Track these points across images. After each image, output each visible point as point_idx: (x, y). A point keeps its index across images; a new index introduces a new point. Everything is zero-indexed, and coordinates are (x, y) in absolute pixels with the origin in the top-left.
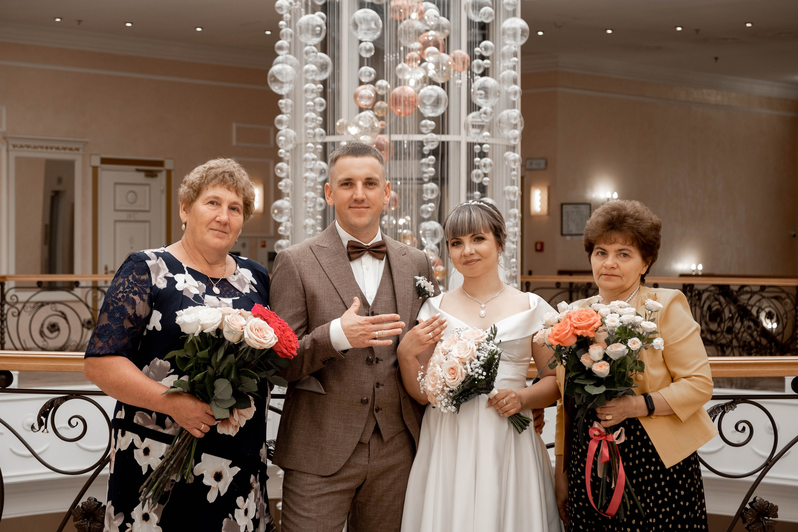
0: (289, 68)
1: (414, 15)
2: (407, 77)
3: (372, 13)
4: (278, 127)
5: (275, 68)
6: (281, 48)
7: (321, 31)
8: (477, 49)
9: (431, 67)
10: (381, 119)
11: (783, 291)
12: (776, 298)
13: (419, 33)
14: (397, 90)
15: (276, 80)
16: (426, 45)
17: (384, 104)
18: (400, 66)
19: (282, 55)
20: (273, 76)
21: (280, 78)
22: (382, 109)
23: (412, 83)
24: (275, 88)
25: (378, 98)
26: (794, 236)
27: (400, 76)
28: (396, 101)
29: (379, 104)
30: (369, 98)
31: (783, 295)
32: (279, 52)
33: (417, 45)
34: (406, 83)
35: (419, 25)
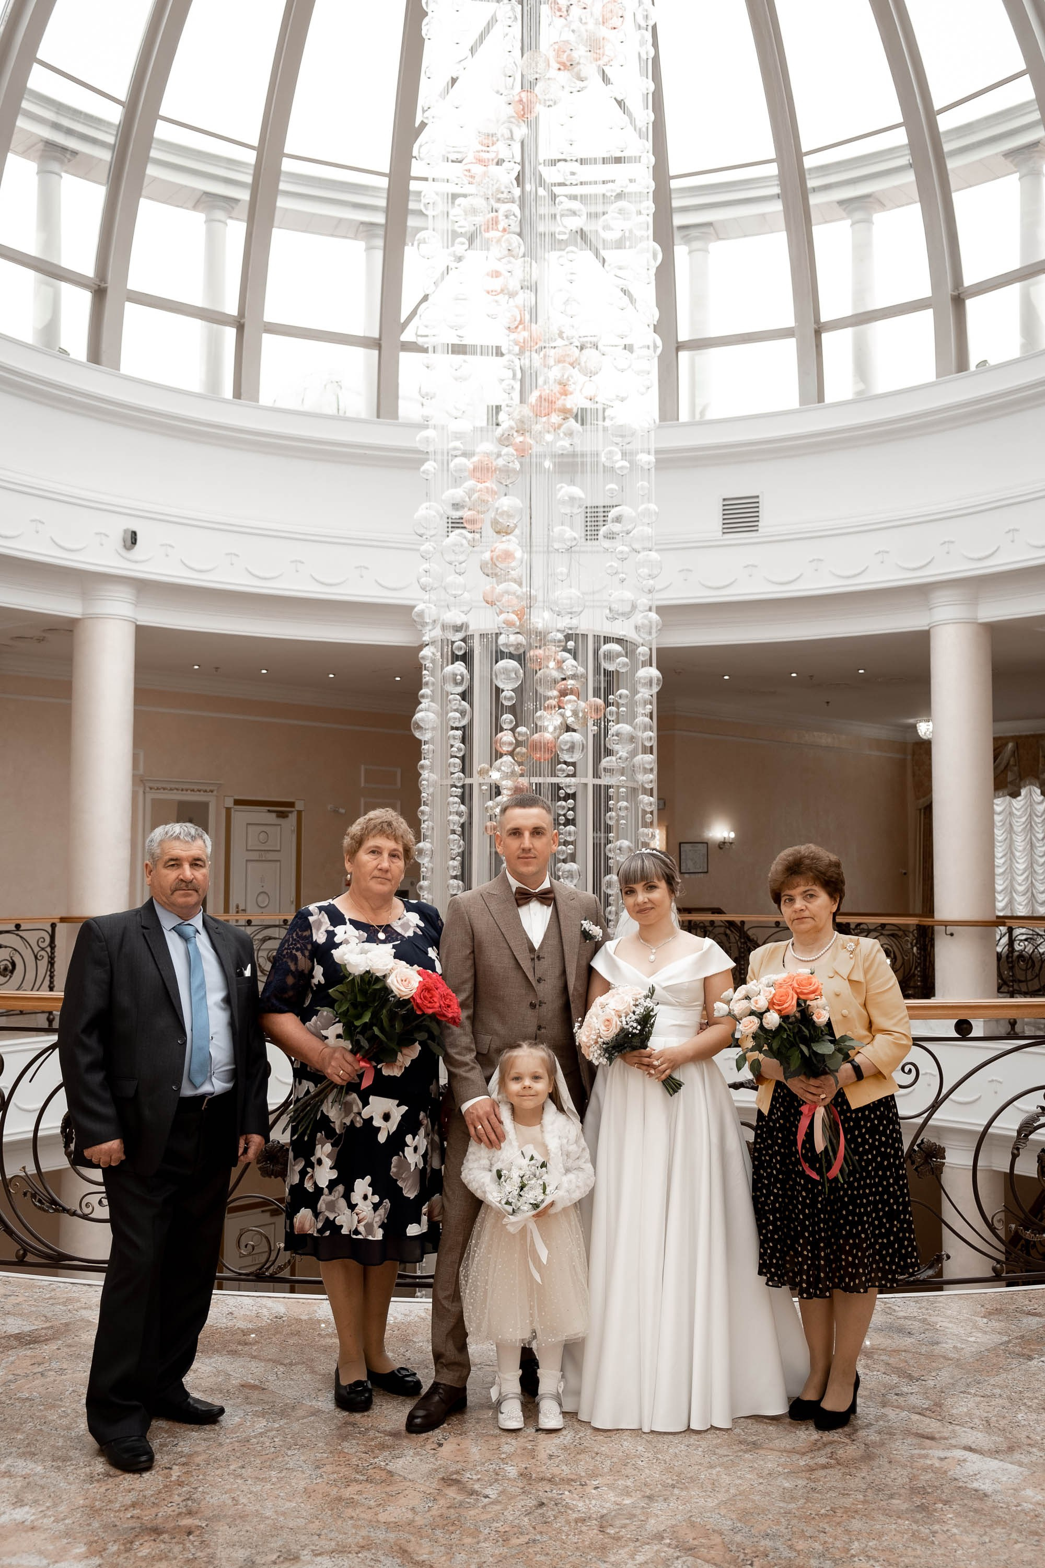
0: (431, 715)
1: (552, 664)
2: (546, 724)
3: (513, 664)
4: (421, 772)
5: (418, 716)
6: (423, 696)
7: (463, 678)
8: (611, 697)
9: (568, 713)
10: (520, 764)
11: (900, 929)
12: (893, 935)
13: (555, 682)
14: (536, 736)
15: (419, 727)
16: (563, 693)
17: (524, 750)
18: (539, 714)
19: (425, 703)
20: (416, 723)
21: (421, 725)
22: (522, 755)
23: (551, 729)
24: (417, 734)
25: (518, 744)
26: (905, 874)
27: (539, 723)
28: (535, 747)
29: (518, 749)
30: (510, 744)
31: (900, 933)
32: (422, 700)
33: (555, 693)
34: (546, 729)
35: (556, 675)
